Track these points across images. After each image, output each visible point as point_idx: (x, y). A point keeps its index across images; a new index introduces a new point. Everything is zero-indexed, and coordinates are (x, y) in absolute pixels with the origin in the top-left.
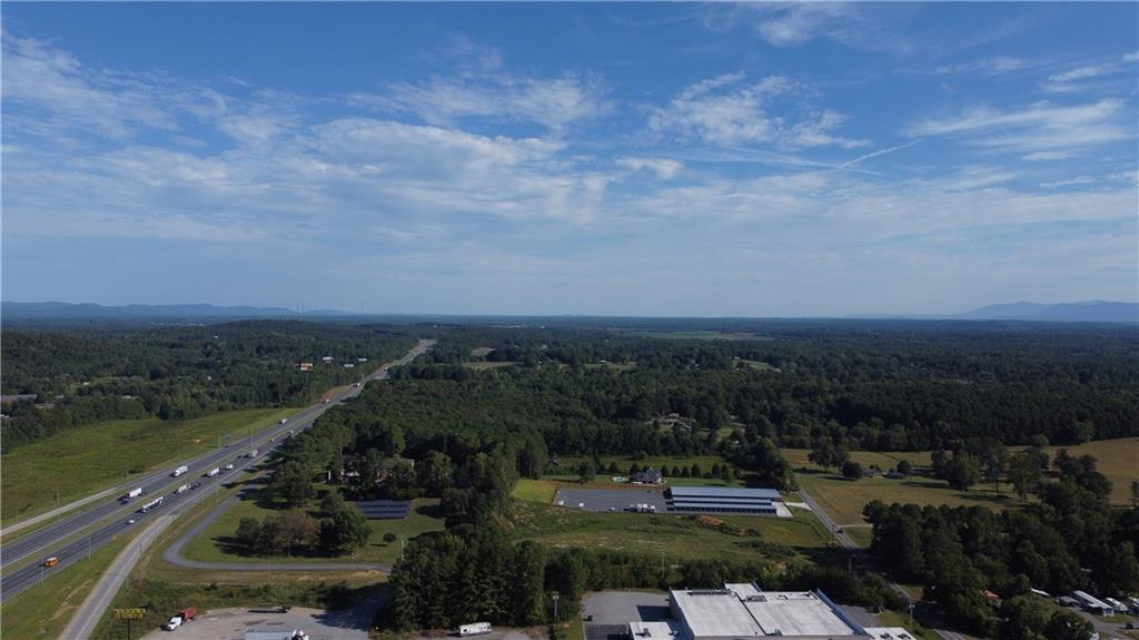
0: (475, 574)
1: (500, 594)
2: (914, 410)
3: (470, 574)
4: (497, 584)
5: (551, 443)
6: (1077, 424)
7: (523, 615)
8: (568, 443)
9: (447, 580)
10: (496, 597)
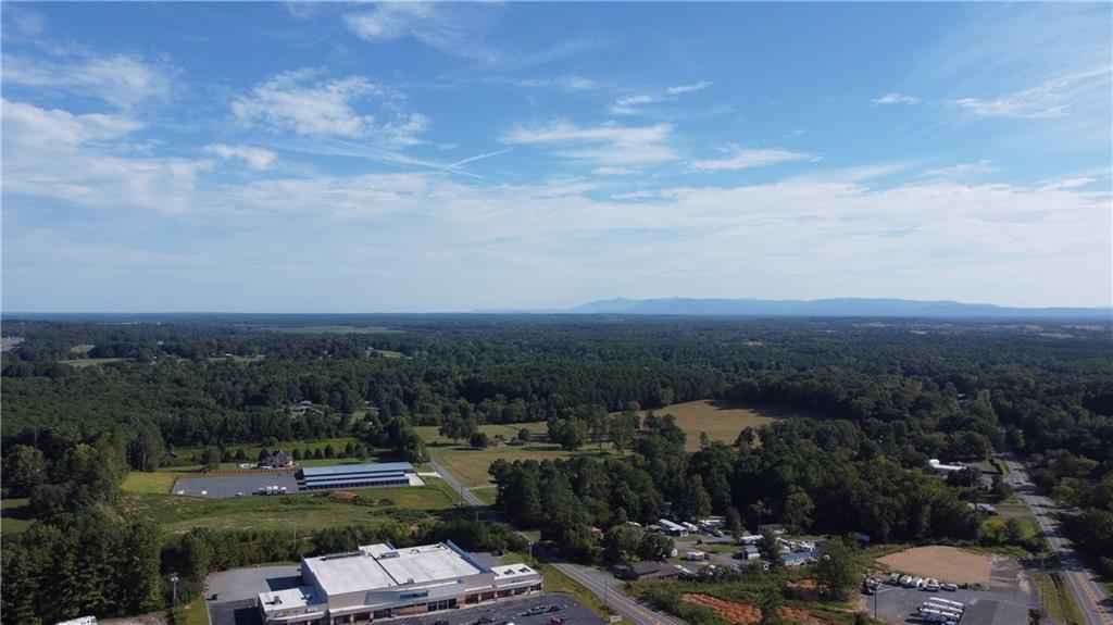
0: (76, 563)
1: (107, 583)
2: (533, 386)
3: (69, 564)
4: (102, 572)
5: (169, 435)
6: (661, 391)
7: (136, 603)
8: (188, 433)
9: (40, 575)
10: (102, 586)
